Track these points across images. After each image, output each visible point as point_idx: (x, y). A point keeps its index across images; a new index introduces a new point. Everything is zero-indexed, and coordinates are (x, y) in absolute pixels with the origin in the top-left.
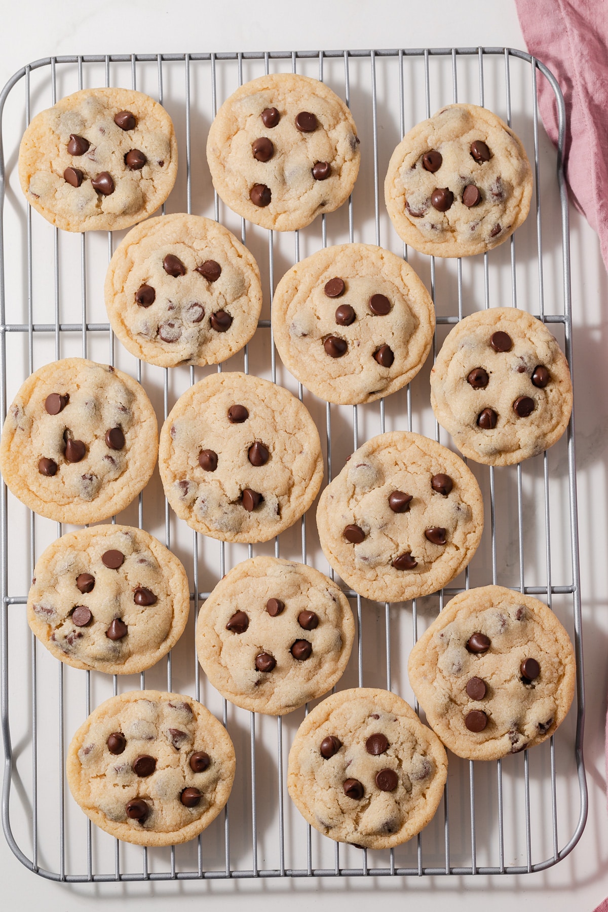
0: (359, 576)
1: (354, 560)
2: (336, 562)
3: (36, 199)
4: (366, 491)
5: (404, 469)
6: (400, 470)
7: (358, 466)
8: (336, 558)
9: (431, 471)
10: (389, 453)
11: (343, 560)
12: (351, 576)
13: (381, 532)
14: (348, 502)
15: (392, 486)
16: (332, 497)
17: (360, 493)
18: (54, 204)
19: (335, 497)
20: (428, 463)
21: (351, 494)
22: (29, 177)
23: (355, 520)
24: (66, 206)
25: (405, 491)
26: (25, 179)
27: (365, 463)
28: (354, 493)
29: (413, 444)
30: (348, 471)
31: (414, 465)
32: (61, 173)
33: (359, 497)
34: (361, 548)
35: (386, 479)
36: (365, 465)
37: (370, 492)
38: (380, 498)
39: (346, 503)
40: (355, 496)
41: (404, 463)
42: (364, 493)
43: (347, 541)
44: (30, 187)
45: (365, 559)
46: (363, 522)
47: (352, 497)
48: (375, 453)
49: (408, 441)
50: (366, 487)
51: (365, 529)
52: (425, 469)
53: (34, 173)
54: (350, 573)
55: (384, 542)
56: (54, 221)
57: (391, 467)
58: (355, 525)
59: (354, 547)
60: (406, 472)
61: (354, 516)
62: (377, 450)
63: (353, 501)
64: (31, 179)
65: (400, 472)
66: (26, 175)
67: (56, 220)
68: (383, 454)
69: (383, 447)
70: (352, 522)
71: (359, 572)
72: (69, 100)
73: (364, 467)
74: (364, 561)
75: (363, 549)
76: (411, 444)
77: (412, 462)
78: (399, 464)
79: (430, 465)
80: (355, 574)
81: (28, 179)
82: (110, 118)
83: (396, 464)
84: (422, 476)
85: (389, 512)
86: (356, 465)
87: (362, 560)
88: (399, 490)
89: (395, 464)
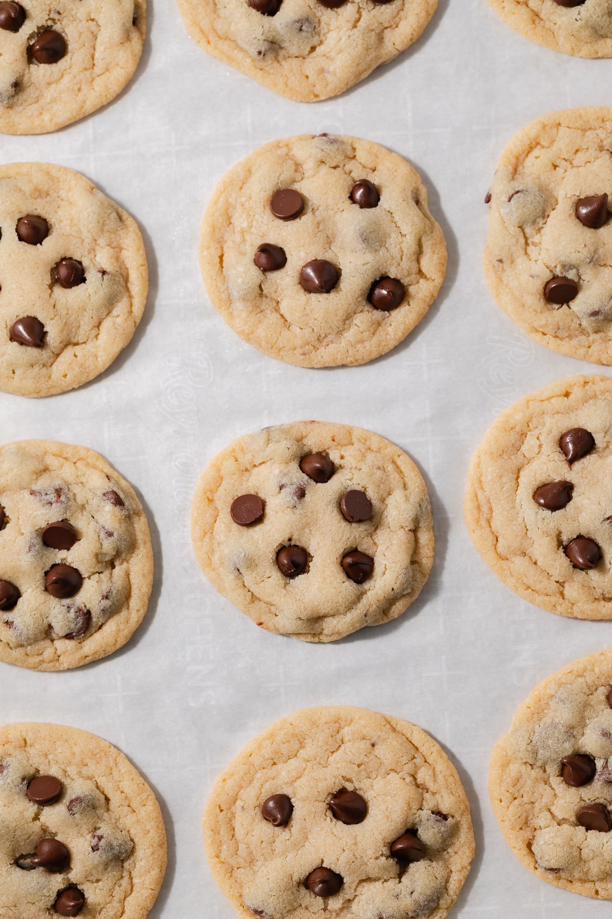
0: (600, 341)
1: (580, 325)
2: (559, 341)
3: (555, 875)
4: (540, 225)
5: (570, 166)
6: (566, 171)
7: (510, 200)
8: (556, 337)
9: (606, 148)
10: (536, 158)
11: (566, 334)
12: (589, 347)
13: (595, 265)
14: (526, 253)
15: (571, 198)
16: (501, 261)
17: (534, 232)
18: (585, 870)
19: (504, 259)
20: (596, 140)
21: (522, 241)
22: (529, 845)
23: (551, 271)
24: (605, 866)
25: (590, 193)
26: (525, 851)
27: (517, 189)
28: (526, 238)
29: (560, 128)
30: (500, 214)
31: (579, 154)
32: (573, 819)
33: (536, 239)
34: (581, 304)
35: (555, 194)
36: (517, 192)
37: (545, 223)
38: (565, 223)
39: (525, 257)
40: (530, 241)
41: (564, 159)
42: (539, 230)
43: (556, 306)
44: (539, 861)
45: (595, 314)
46: (564, 266)
47: (527, 244)
48: (518, 169)
49: (551, 128)
50: (538, 220)
51: (571, 275)
52: (596, 150)
53: (534, 837)
54: (586, 344)
55: (606, 276)
56: (597, 892)
57: (551, 175)
58: (555, 278)
59: (569, 307)
60: (575, 169)
61: (547, 267)
62: (519, 164)
63: (531, 249)
64: (533, 848)
65: (567, 173)
66: (524, 846)
67: (600, 890)
68: (530, 164)
69: (523, 156)
70: (548, 276)
71: (597, 336)
72: (529, 708)
73: (518, 195)
74: (597, 317)
75: (584, 302)
76: (558, 130)
77: (574, 151)
78: (557, 164)
79: (599, 141)
80: (593, 342)
81: (529, 851)
82: (602, 707)
83: (555, 167)
84: (599, 161)
85: (588, 233)
86: (506, 199)
87: (593, 318)
88: (582, 197)
89: (553, 167)
